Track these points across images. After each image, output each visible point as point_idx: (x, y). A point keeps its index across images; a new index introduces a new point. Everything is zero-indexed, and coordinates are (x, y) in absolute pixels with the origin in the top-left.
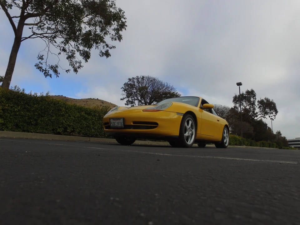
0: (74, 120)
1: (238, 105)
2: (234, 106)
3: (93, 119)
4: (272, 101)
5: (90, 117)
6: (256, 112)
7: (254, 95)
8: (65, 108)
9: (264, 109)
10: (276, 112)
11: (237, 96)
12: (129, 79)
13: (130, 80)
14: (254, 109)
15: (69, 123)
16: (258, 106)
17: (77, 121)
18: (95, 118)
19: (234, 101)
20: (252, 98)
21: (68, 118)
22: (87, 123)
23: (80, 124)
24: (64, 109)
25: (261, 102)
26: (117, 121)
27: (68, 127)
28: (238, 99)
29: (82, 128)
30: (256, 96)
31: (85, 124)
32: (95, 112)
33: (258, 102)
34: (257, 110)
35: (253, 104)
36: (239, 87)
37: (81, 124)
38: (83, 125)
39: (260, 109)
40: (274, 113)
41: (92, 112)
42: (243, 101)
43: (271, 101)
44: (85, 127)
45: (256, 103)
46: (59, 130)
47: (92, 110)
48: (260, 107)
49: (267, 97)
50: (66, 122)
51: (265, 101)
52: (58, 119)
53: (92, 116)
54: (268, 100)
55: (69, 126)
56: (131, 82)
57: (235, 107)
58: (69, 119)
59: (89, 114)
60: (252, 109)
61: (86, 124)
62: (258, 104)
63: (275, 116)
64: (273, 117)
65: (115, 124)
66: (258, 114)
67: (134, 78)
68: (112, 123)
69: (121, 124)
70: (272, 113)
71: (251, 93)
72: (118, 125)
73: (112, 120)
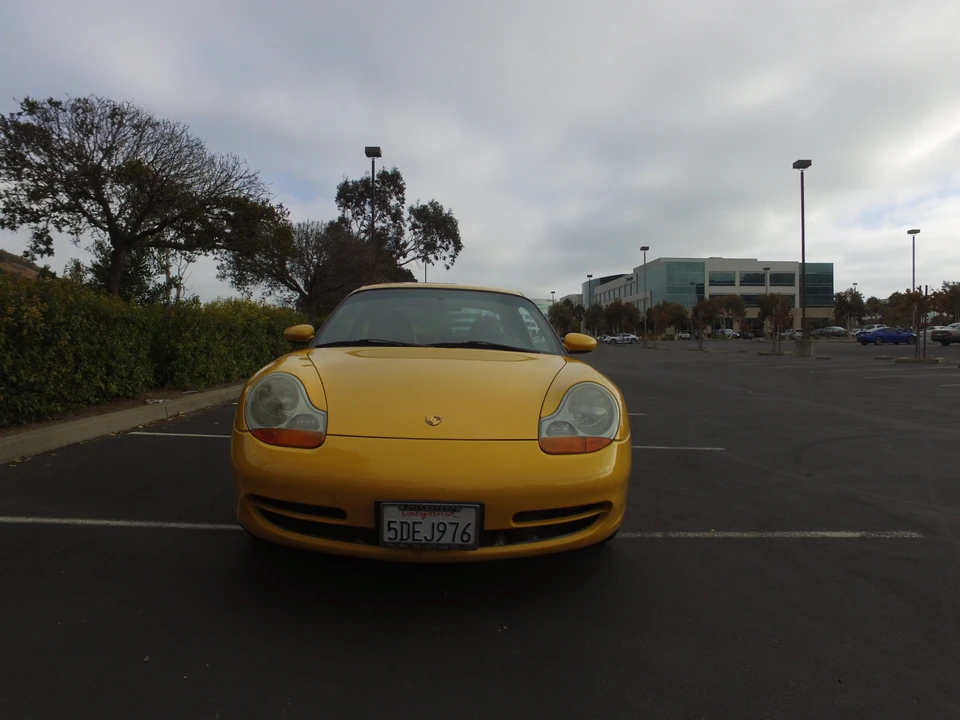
1: (349, 214)
2: (340, 214)
4: (447, 215)
6: (402, 242)
7: (400, 190)
9: (426, 232)
10: (458, 247)
11: (351, 184)
12: (27, 100)
13: (31, 107)
14: (400, 233)
16: (409, 225)
19: (339, 198)
20: (395, 198)
25: (420, 213)
28: (349, 194)
30: (405, 192)
33: (412, 210)
34: (408, 236)
35: (397, 216)
36: (373, 162)
39: (415, 233)
40: (452, 248)
42: (365, 203)
43: (446, 211)
45: (406, 215)
48: (414, 226)
49: (435, 200)
51: (431, 211)
54: (436, 208)
56: (32, 120)
57: (342, 220)
60: (391, 233)
62: (409, 219)
63: (454, 257)
64: (448, 260)
65: (414, 532)
66: (408, 247)
67: (56, 104)
68: (397, 527)
69: (464, 532)
70: (447, 249)
71: (392, 181)
72: (437, 535)
73: (395, 509)
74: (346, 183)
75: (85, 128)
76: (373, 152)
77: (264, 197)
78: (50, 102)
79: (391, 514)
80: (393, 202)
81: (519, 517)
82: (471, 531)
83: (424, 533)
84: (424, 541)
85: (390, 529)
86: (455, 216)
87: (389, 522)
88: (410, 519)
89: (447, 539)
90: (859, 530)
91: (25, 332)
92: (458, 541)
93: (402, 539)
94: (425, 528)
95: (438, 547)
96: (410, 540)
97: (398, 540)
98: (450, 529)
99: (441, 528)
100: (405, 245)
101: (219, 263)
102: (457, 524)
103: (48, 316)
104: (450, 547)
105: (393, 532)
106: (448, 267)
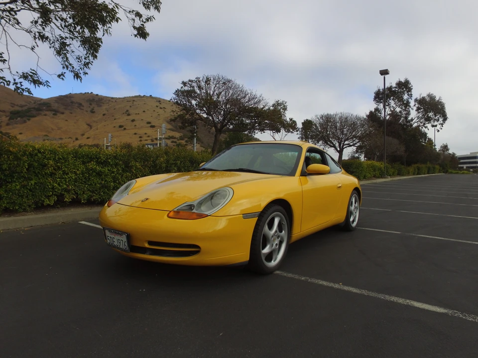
0: (76, 179)
1: (381, 106)
2: (375, 107)
3: (113, 172)
4: (438, 101)
5: (106, 170)
6: (409, 119)
7: (409, 90)
8: (54, 159)
9: (426, 111)
10: (445, 119)
11: (381, 90)
12: (183, 81)
13: (184, 84)
14: (408, 114)
15: (65, 186)
16: (415, 108)
17: (82, 180)
18: (118, 170)
19: (375, 98)
20: (406, 95)
21: (63, 178)
22: (102, 180)
23: (89, 185)
24: (51, 162)
25: (421, 102)
27: (65, 193)
29: (93, 192)
30: (412, 91)
31: (99, 184)
32: (115, 157)
33: (416, 100)
34: (414, 115)
35: (407, 105)
36: (384, 78)
37: (91, 184)
38: (95, 185)
39: (419, 113)
40: (441, 120)
41: (109, 159)
42: (390, 99)
43: (437, 99)
44: (100, 189)
45: (412, 103)
46: (47, 202)
47: (110, 155)
48: (418, 109)
49: (431, 93)
50: (59, 184)
51: (428, 99)
52: (41, 183)
53: (111, 166)
54: (432, 97)
55: (68, 191)
56: (186, 88)
57: (377, 110)
58: (66, 178)
59: (105, 163)
60: (404, 114)
61: (101, 183)
62: (415, 105)
63: (442, 124)
64: (439, 126)
65: (114, 241)
66: (414, 121)
69: (125, 245)
70: (438, 120)
71: (405, 86)
74: (379, 90)
76: (384, 73)
78: (190, 81)
79: (108, 233)
80: (406, 97)
81: (150, 243)
85: (108, 239)
86: (443, 101)
87: (108, 236)
88: (113, 236)
100: (412, 120)
102: (123, 241)
106: (438, 131)
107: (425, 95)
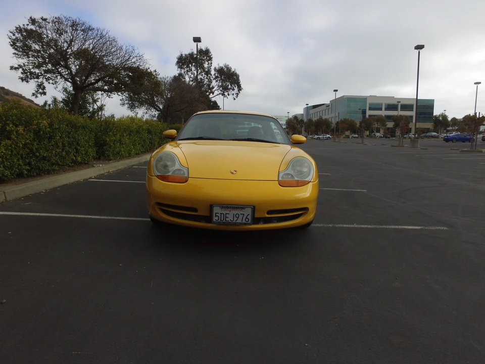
2: (179, 72)
4: (234, 72)
6: (211, 86)
7: (210, 59)
9: (223, 81)
10: (240, 89)
11: (184, 55)
12: (31, 18)
13: (33, 21)
14: (210, 81)
16: (214, 77)
20: (206, 63)
25: (221, 71)
26: (235, 212)
28: (183, 61)
30: (212, 60)
33: (215, 69)
34: (214, 83)
35: (208, 73)
36: (197, 45)
39: (217, 81)
40: (236, 89)
42: (192, 66)
43: (233, 70)
45: (213, 72)
48: (217, 77)
49: (227, 64)
51: (225, 69)
54: (229, 69)
56: (33, 28)
57: (180, 75)
60: (206, 81)
62: (215, 74)
63: (238, 94)
64: (235, 95)
65: (226, 217)
67: (45, 20)
68: (219, 215)
69: (246, 218)
70: (233, 90)
71: (206, 54)
72: (235, 219)
73: (219, 208)
74: (182, 55)
75: (60, 32)
76: (197, 40)
77: (147, 66)
78: (42, 19)
79: (217, 210)
80: (206, 65)
81: (269, 212)
82: (249, 217)
83: (230, 218)
84: (230, 221)
85: (216, 216)
87: (216, 213)
88: (224, 212)
89: (239, 221)
90: (420, 226)
91: (42, 133)
92: (244, 221)
93: (221, 220)
94: (230, 216)
95: (235, 224)
96: (224, 221)
97: (219, 221)
98: (241, 216)
99: (237, 216)
100: (213, 88)
101: (121, 98)
102: (244, 214)
103: (51, 125)
104: (240, 224)
105: (217, 217)
106: (235, 99)
107: (222, 65)
